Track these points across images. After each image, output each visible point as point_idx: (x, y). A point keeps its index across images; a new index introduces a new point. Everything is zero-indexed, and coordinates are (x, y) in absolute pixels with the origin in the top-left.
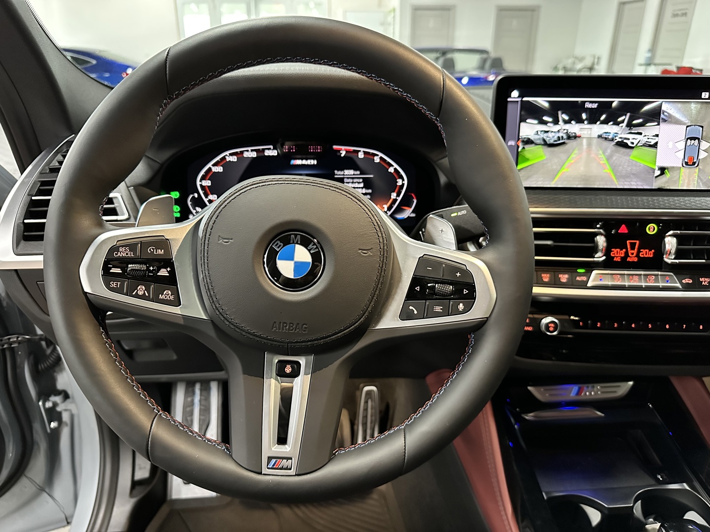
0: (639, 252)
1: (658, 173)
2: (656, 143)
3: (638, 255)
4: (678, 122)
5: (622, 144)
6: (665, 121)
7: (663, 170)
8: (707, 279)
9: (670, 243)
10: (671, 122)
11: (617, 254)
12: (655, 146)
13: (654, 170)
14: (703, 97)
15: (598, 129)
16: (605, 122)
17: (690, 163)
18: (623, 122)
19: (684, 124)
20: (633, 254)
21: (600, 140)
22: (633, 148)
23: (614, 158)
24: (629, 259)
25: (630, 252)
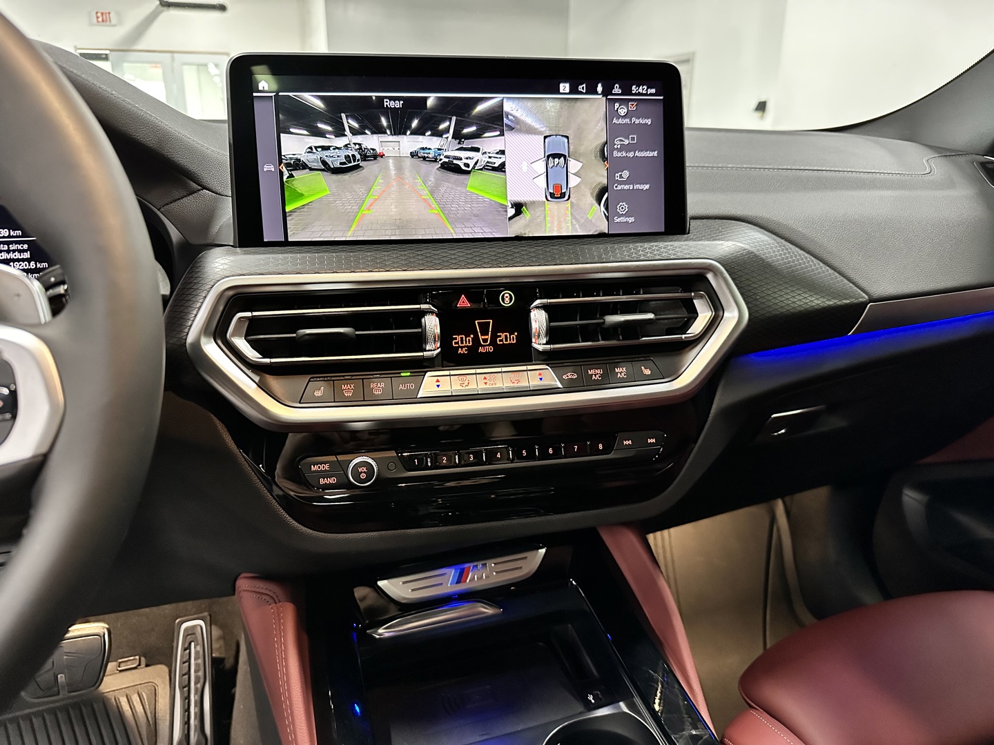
0: (494, 337)
1: (511, 212)
2: (503, 165)
3: (493, 343)
4: (530, 130)
5: (451, 167)
6: (511, 128)
7: (519, 207)
8: (598, 371)
9: (538, 319)
10: (520, 131)
11: (462, 342)
12: (501, 168)
13: (505, 208)
14: (561, 91)
15: (409, 143)
16: (419, 132)
17: (557, 194)
18: (447, 131)
19: (540, 133)
20: (485, 341)
21: (415, 160)
22: (469, 172)
23: (442, 190)
24: (481, 350)
25: (481, 338)
